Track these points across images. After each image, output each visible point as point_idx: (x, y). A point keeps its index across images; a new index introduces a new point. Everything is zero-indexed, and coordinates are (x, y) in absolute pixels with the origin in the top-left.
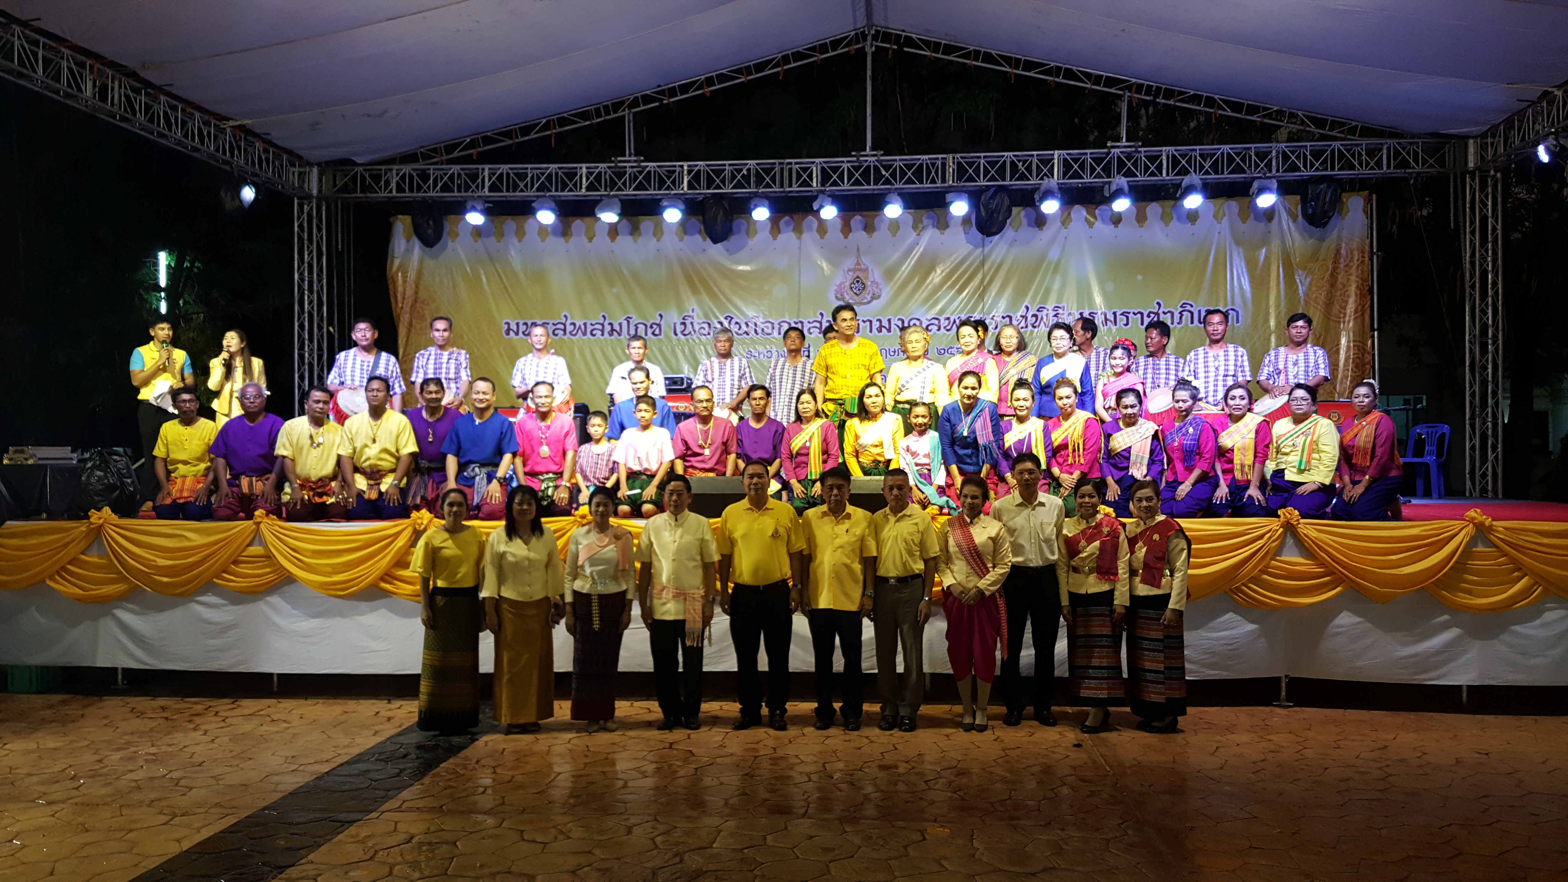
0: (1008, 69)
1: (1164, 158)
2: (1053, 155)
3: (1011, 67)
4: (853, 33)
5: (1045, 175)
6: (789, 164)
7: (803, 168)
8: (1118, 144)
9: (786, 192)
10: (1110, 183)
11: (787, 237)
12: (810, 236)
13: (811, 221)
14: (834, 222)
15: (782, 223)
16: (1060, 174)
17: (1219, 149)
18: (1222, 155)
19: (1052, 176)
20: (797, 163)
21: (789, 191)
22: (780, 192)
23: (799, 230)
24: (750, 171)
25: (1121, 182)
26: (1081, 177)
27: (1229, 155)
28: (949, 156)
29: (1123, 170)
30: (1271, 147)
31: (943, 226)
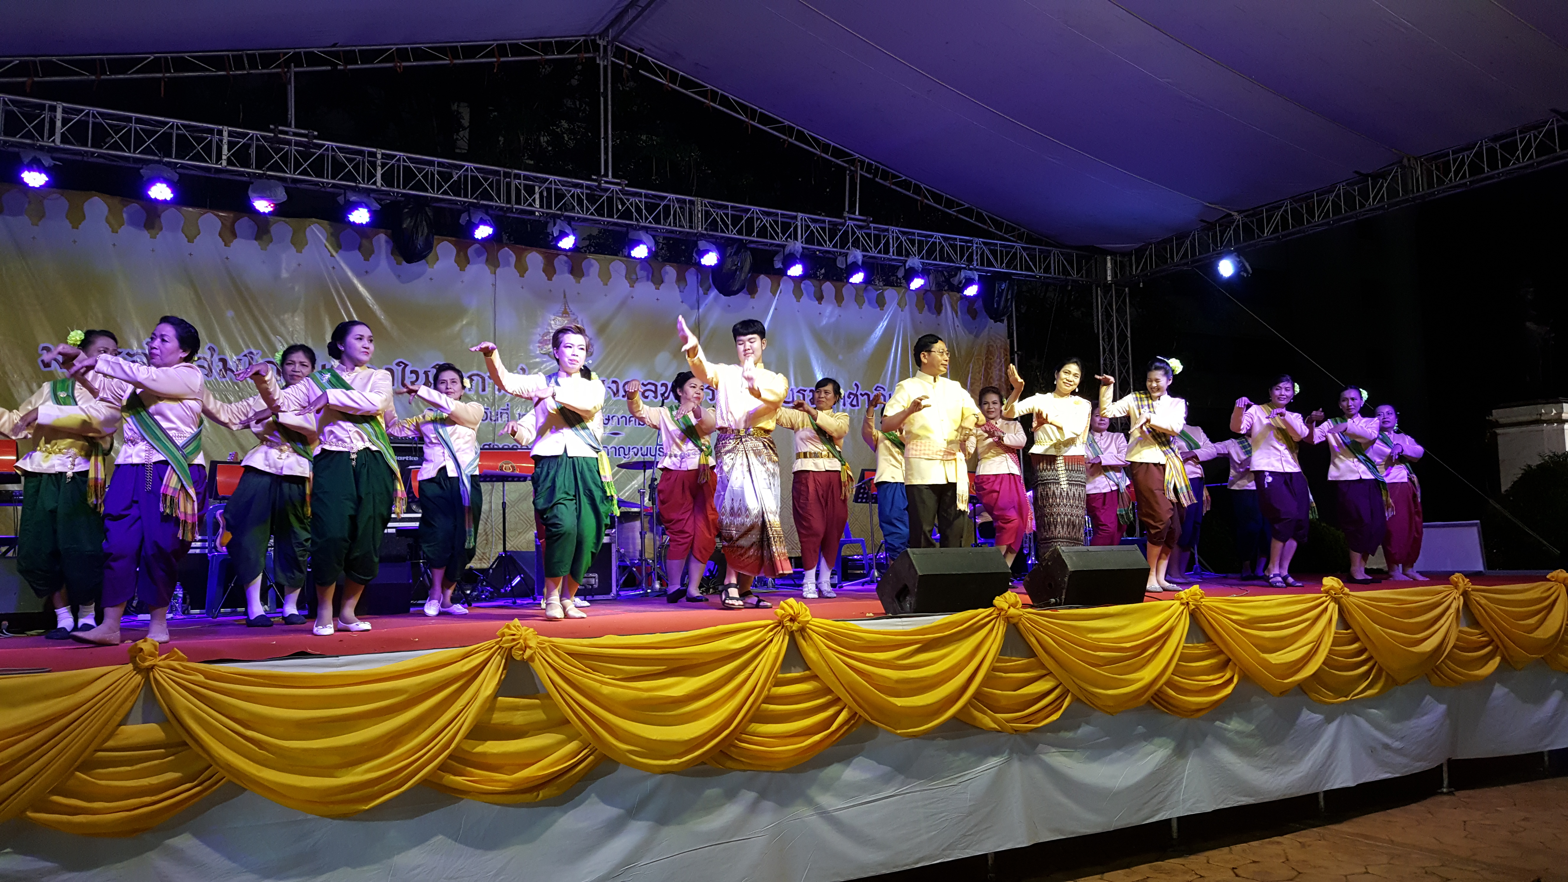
0: (744, 119)
1: (891, 237)
2: (795, 217)
3: (747, 117)
4: (581, 39)
5: (789, 236)
6: (517, 176)
7: (525, 185)
8: (853, 216)
9: (510, 210)
10: (846, 255)
11: (478, 269)
12: (508, 272)
13: (507, 253)
14: (535, 259)
15: (471, 251)
16: (802, 237)
17: (932, 236)
18: (934, 243)
19: (796, 239)
20: (526, 178)
21: (517, 209)
22: (502, 208)
23: (494, 263)
24: (466, 177)
25: (857, 255)
26: (820, 244)
27: (940, 243)
28: (698, 200)
29: (856, 244)
30: (971, 242)
31: (658, 281)
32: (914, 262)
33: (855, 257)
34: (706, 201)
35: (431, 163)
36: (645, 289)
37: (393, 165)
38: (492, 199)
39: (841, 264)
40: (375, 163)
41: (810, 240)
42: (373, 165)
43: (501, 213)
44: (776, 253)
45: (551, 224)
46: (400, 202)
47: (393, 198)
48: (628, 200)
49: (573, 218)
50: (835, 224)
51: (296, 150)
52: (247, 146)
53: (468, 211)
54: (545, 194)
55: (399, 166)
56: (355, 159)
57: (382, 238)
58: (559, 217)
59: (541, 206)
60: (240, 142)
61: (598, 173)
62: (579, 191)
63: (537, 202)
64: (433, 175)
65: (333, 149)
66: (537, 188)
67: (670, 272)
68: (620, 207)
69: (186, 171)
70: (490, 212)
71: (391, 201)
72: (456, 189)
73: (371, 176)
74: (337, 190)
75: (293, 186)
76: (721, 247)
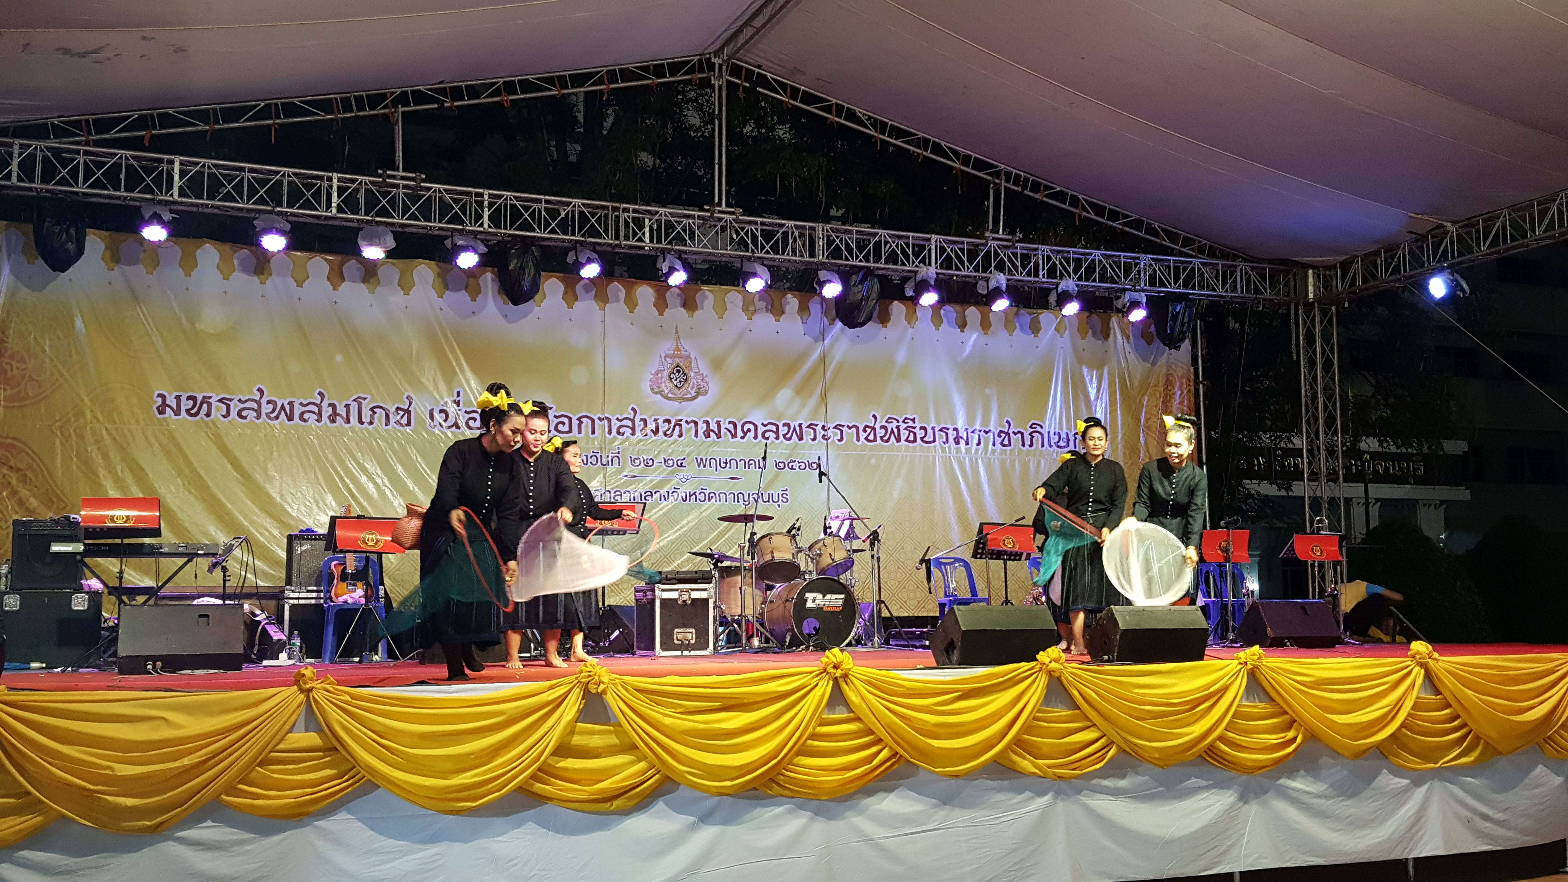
0: (872, 132)
1: (1041, 257)
2: (930, 239)
3: (876, 131)
4: (696, 58)
5: (923, 261)
6: (626, 210)
7: (634, 218)
8: (996, 236)
9: (620, 246)
10: (987, 280)
11: (586, 305)
12: (617, 308)
13: (617, 288)
14: (645, 292)
15: (579, 287)
16: (936, 263)
17: (1091, 254)
18: (1093, 261)
19: (930, 264)
20: (635, 211)
21: (625, 245)
22: (610, 245)
23: (602, 298)
24: (573, 213)
25: (1000, 279)
26: (958, 269)
27: (1100, 262)
28: (819, 226)
29: (1000, 267)
30: (1138, 258)
31: (778, 311)
32: (1069, 284)
33: (997, 282)
34: (828, 226)
35: (538, 201)
36: (764, 321)
37: (501, 204)
38: (599, 236)
39: (981, 289)
40: (482, 202)
41: (947, 263)
42: (480, 204)
43: (609, 249)
44: (909, 278)
45: (661, 259)
46: (508, 242)
47: (500, 238)
48: (742, 229)
49: (685, 252)
50: (977, 245)
51: (404, 194)
52: (357, 190)
53: (575, 248)
54: (655, 227)
55: (506, 205)
56: (462, 200)
57: (489, 277)
58: (669, 251)
59: (651, 241)
60: (349, 188)
61: (711, 202)
62: (691, 221)
63: (647, 235)
64: (540, 211)
65: (440, 191)
66: (647, 220)
67: (792, 302)
68: (734, 236)
69: (297, 219)
70: (598, 248)
71: (499, 242)
72: (565, 226)
73: (479, 217)
74: (444, 233)
75: (401, 230)
76: (845, 276)
